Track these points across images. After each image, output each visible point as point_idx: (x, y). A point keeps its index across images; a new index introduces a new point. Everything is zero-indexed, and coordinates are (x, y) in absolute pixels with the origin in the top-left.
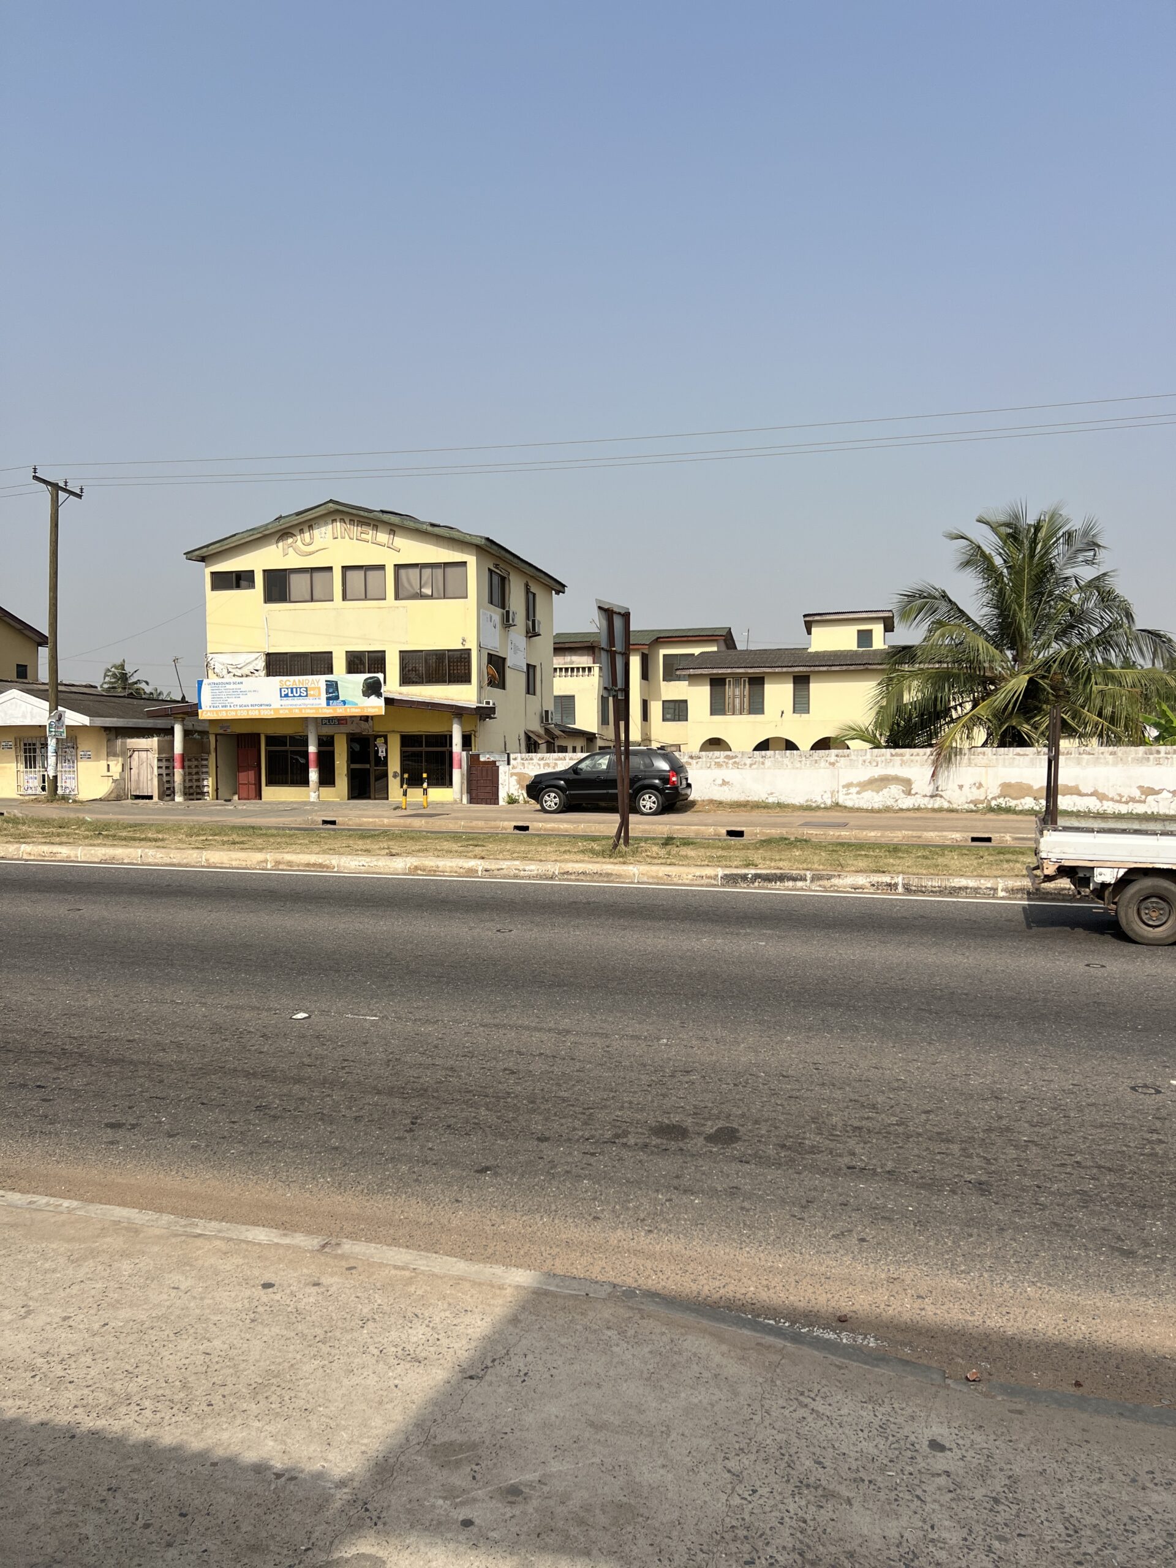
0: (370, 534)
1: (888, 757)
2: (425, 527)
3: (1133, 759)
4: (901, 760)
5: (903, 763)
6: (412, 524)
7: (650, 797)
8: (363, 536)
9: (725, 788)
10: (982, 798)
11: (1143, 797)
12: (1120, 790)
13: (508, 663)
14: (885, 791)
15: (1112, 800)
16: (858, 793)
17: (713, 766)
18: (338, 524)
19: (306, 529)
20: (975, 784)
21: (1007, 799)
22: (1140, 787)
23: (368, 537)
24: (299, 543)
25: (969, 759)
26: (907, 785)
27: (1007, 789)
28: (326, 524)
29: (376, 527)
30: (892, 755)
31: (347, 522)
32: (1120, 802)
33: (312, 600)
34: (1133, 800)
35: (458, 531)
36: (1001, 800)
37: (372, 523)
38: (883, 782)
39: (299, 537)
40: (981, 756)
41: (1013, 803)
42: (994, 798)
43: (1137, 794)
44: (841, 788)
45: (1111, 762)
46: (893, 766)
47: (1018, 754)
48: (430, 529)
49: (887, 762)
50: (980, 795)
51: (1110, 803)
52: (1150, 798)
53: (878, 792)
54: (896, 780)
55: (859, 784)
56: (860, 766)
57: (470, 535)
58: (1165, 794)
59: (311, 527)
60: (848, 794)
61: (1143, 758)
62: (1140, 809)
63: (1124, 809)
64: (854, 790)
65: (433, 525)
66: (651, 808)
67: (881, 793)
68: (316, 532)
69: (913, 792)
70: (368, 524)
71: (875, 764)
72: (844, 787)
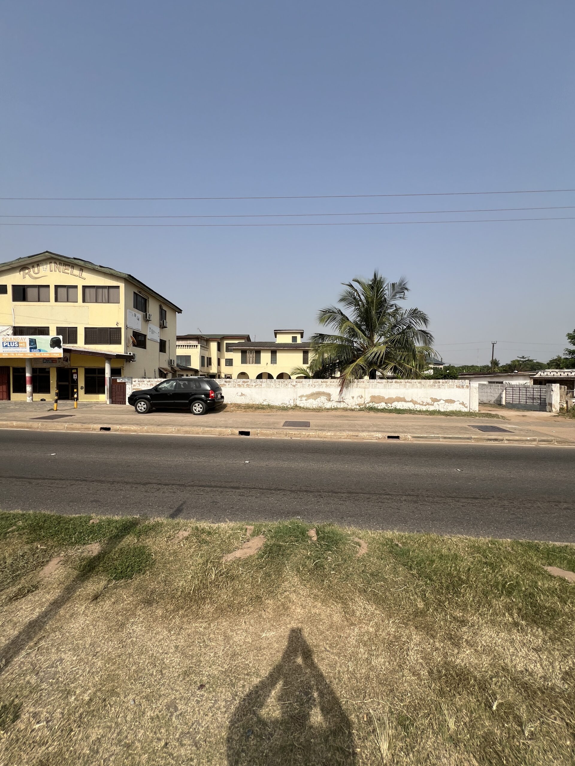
0: (69, 270)
1: (320, 383)
2: (97, 267)
3: (429, 386)
4: (326, 384)
5: (327, 386)
6: (90, 266)
7: (199, 405)
8: (66, 271)
9: (243, 397)
10: (363, 403)
11: (433, 403)
12: (423, 400)
13: (148, 337)
14: (318, 399)
15: (419, 404)
16: (306, 400)
17: (237, 386)
18: (53, 264)
19: (36, 266)
20: (359, 396)
21: (373, 403)
22: (431, 398)
23: (69, 272)
24: (32, 272)
25: (357, 384)
26: (329, 395)
27: (374, 399)
28: (46, 264)
29: (73, 267)
30: (322, 382)
31: (58, 264)
32: (422, 405)
33: (39, 301)
34: (428, 404)
35: (114, 270)
36: (371, 404)
37: (71, 265)
38: (318, 394)
39: (32, 270)
40: (362, 383)
41: (376, 405)
42: (368, 403)
43: (430, 401)
44: (298, 398)
45: (419, 387)
46: (322, 387)
47: (379, 383)
48: (99, 268)
49: (320, 385)
50: (361, 401)
51: (418, 405)
52: (436, 403)
53: (315, 400)
54: (323, 394)
55: (307, 396)
56: (307, 387)
57: (120, 272)
58: (442, 402)
59: (38, 265)
60: (301, 400)
61: (433, 385)
62: (431, 408)
63: (424, 408)
64: (304, 399)
65: (101, 267)
66: (199, 411)
67: (316, 400)
68: (41, 268)
69: (331, 400)
70: (69, 266)
71: (314, 386)
72: (299, 397)
